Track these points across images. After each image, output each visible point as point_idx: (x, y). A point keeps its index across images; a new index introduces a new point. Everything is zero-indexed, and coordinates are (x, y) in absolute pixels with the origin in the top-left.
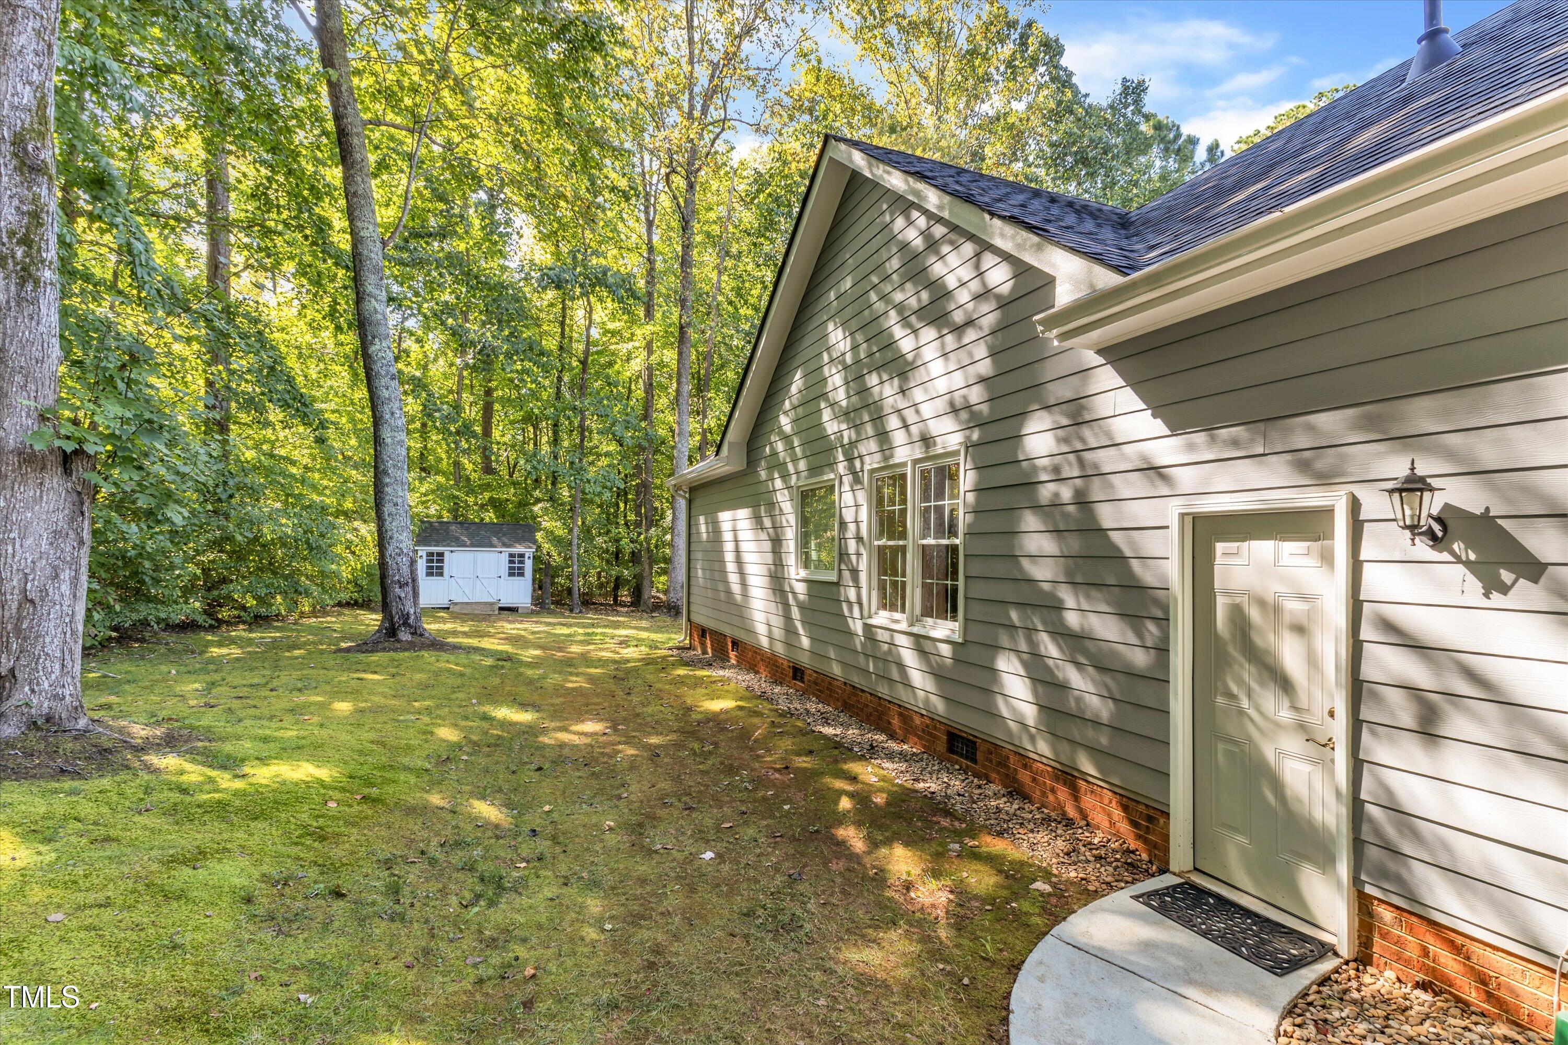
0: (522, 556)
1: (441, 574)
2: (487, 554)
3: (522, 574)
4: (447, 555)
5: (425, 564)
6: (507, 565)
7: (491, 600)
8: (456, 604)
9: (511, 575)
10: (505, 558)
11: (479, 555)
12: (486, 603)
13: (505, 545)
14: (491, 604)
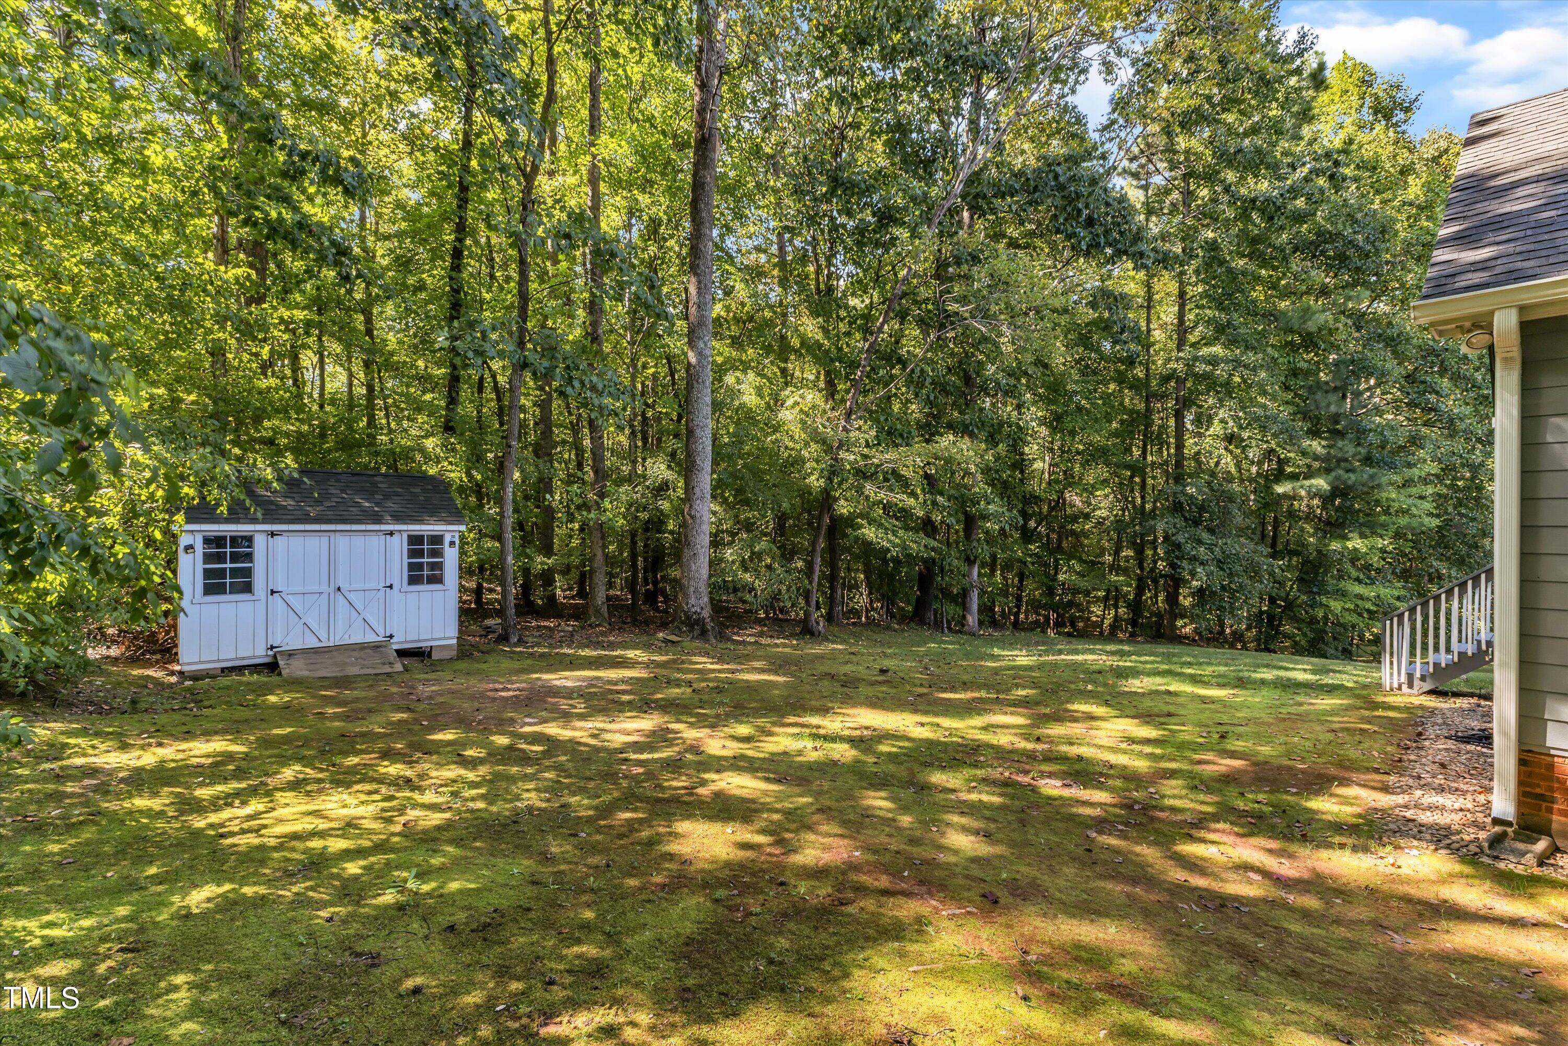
0: (437, 540)
1: (247, 588)
2: (358, 540)
3: (436, 579)
4: (260, 542)
5: (200, 567)
6: (406, 561)
7: (371, 638)
8: (290, 654)
9: (414, 580)
10: (398, 547)
11: (342, 542)
12: (362, 647)
13: (398, 518)
14: (376, 647)
